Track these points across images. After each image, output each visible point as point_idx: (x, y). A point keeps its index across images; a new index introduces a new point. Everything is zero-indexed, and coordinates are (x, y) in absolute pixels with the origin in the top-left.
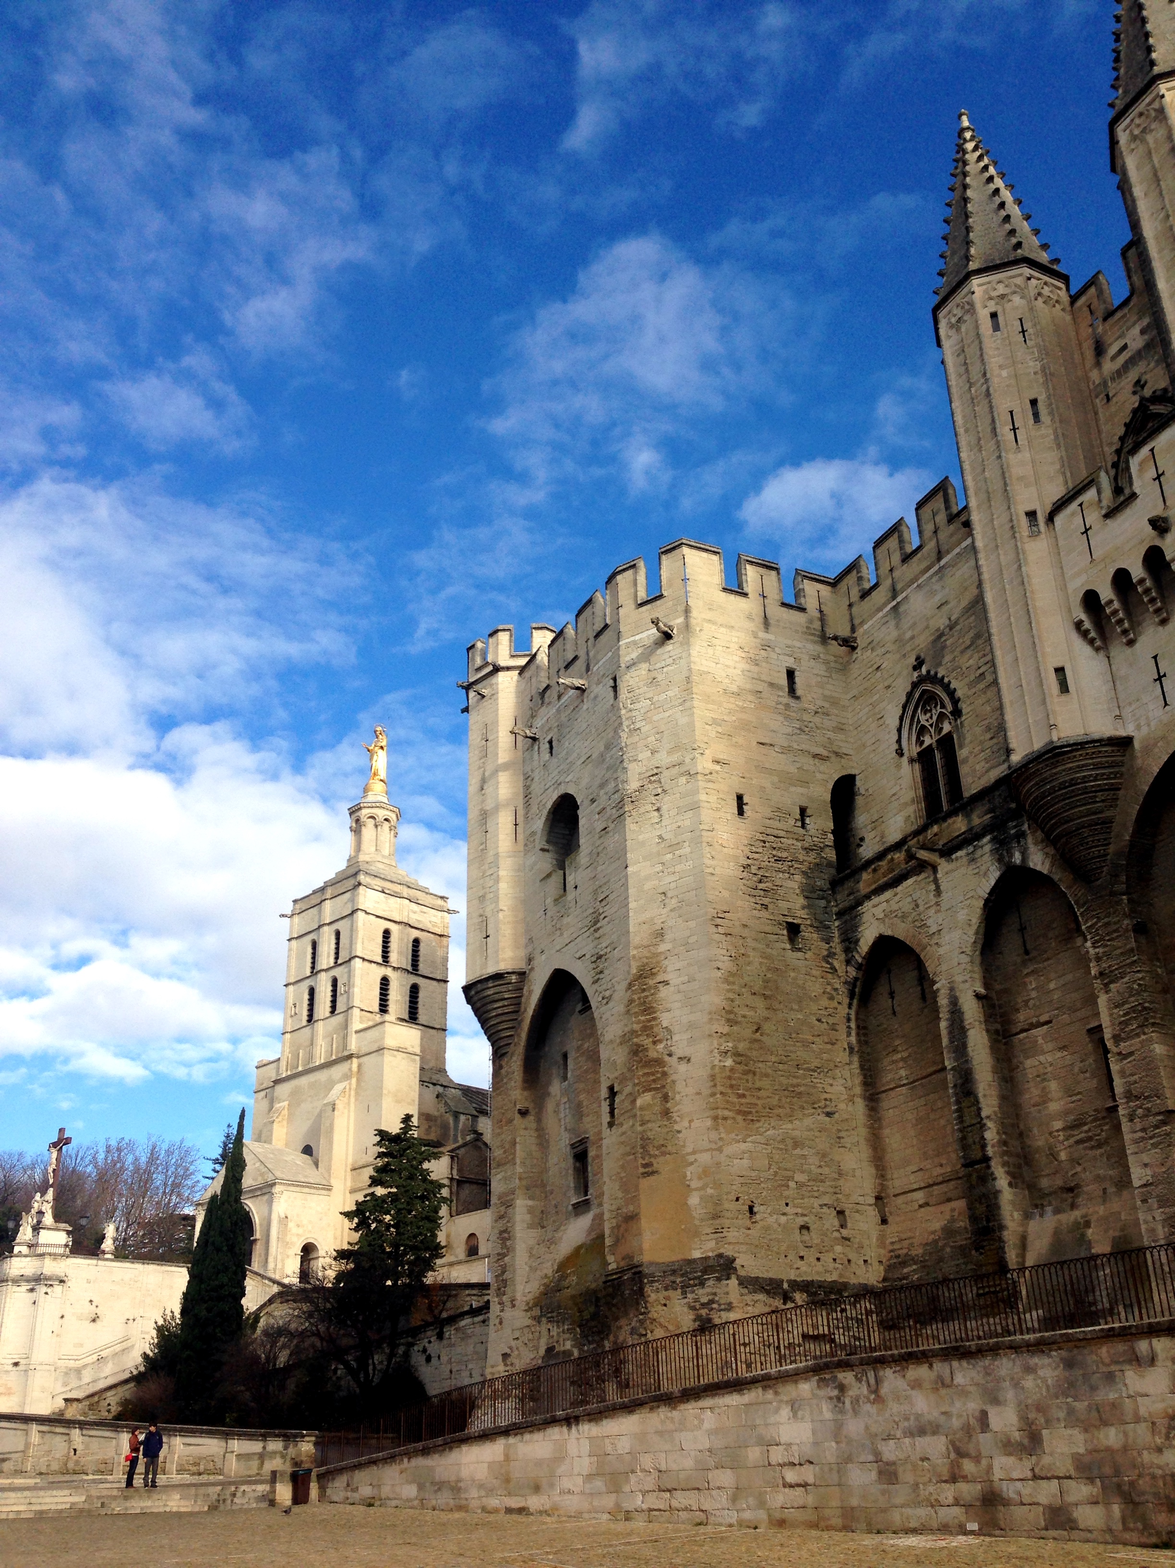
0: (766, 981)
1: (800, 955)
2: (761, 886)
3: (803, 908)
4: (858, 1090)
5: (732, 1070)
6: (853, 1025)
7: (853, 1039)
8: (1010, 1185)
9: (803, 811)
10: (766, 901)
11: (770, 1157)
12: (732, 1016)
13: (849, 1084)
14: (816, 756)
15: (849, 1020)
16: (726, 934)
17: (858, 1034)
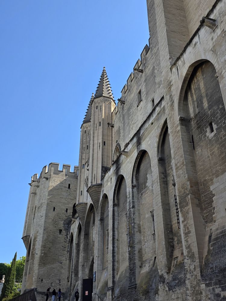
0: (53, 240)
1: (61, 235)
2: (55, 223)
3: (63, 226)
4: (68, 258)
5: (43, 256)
6: (69, 247)
7: (69, 249)
8: (74, 276)
9: (67, 210)
10: (56, 226)
11: (48, 271)
12: (45, 246)
13: (66, 258)
14: (71, 199)
15: (68, 246)
16: (47, 232)
17: (70, 249)
